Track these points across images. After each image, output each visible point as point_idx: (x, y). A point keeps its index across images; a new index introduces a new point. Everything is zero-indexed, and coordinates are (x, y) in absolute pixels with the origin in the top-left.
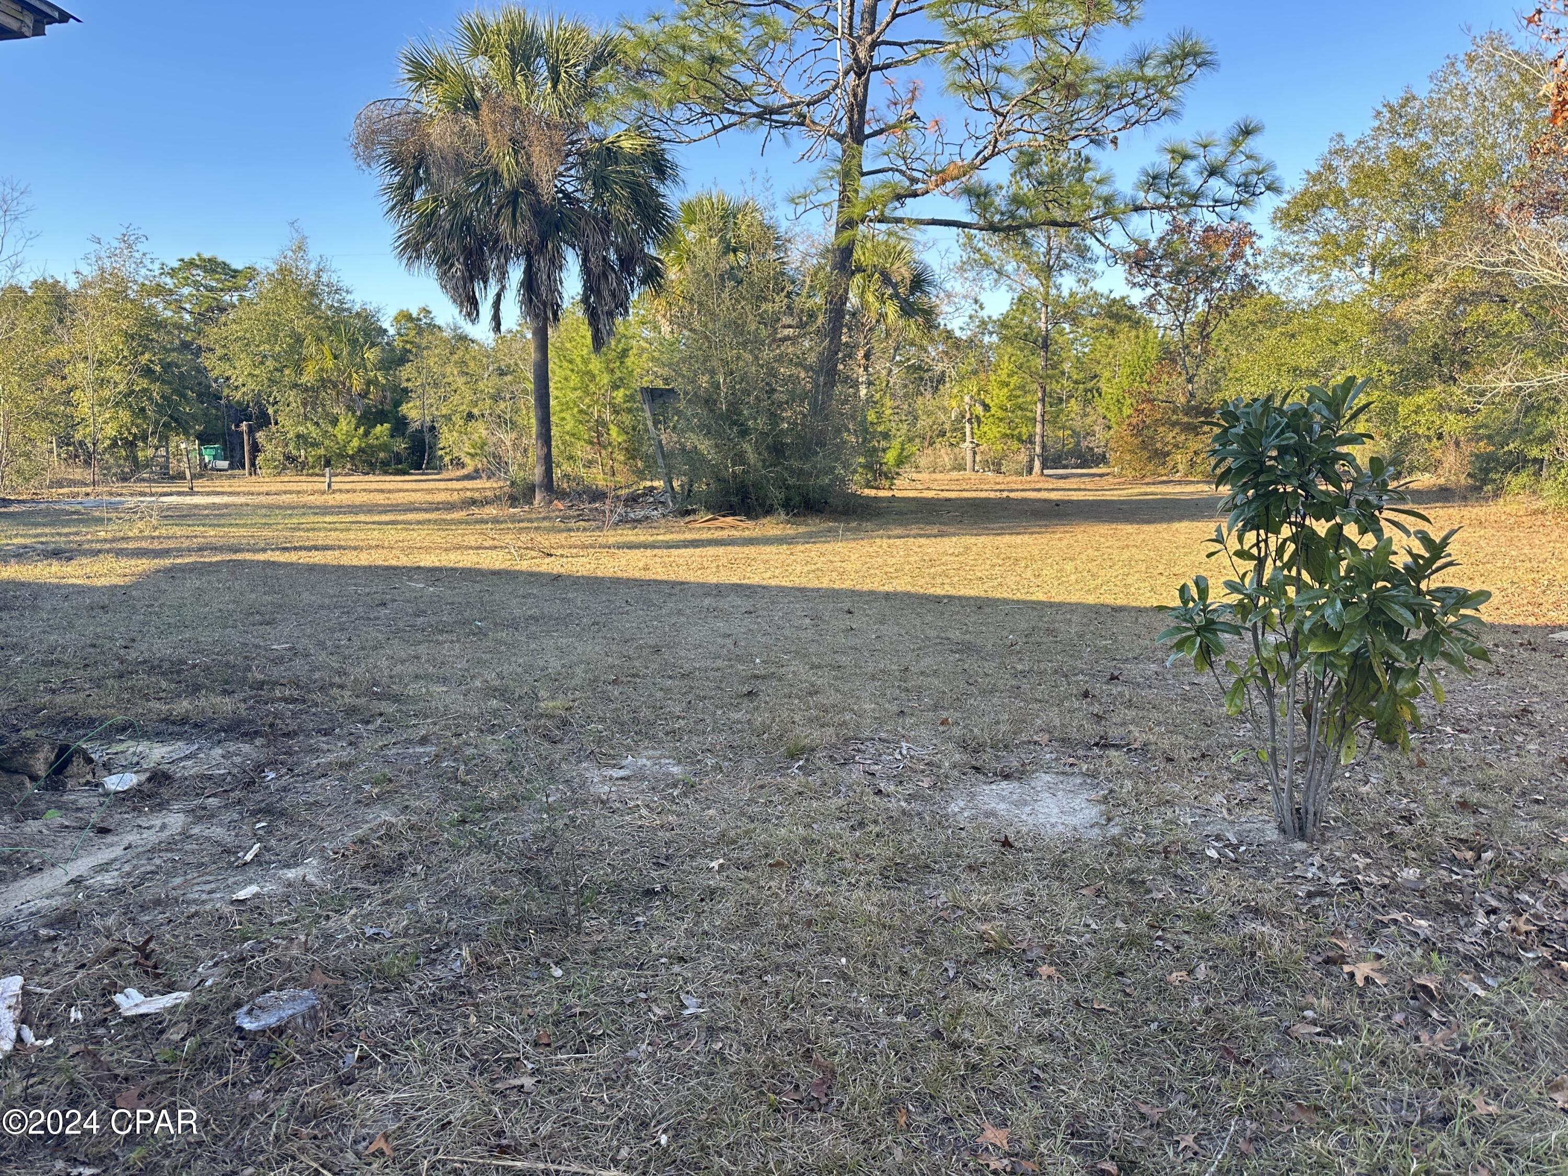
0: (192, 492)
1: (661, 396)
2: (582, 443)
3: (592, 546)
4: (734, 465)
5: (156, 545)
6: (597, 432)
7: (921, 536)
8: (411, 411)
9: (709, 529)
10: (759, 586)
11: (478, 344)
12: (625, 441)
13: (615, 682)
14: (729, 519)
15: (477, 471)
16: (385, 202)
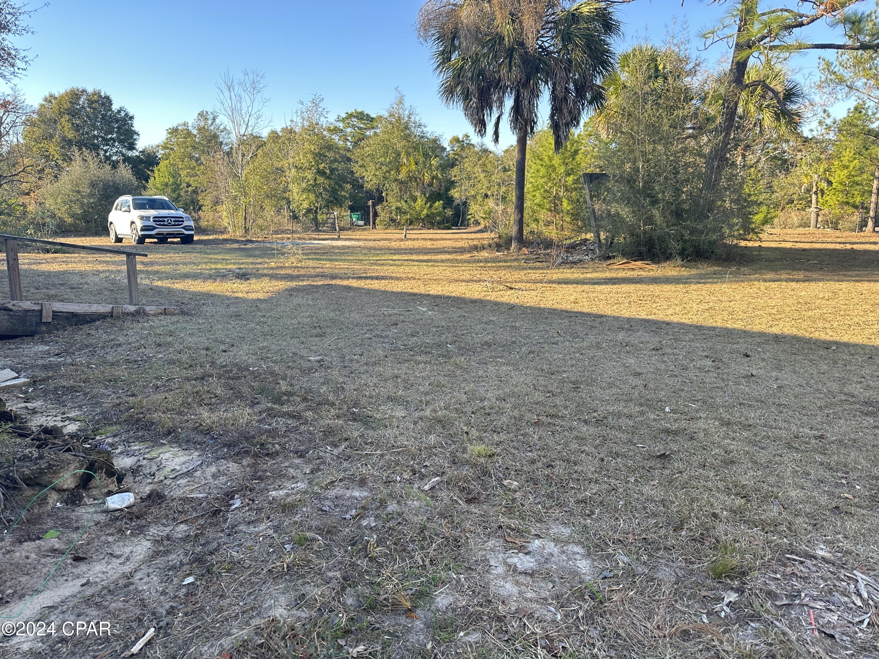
0: (339, 239)
1: (597, 178)
2: (545, 211)
3: (541, 282)
4: (645, 225)
5: (296, 273)
6: (555, 203)
7: (792, 280)
8: (455, 193)
9: (624, 270)
10: (664, 322)
11: (494, 154)
12: (572, 209)
13: (537, 424)
14: (639, 263)
15: (485, 227)
16: (433, 63)
